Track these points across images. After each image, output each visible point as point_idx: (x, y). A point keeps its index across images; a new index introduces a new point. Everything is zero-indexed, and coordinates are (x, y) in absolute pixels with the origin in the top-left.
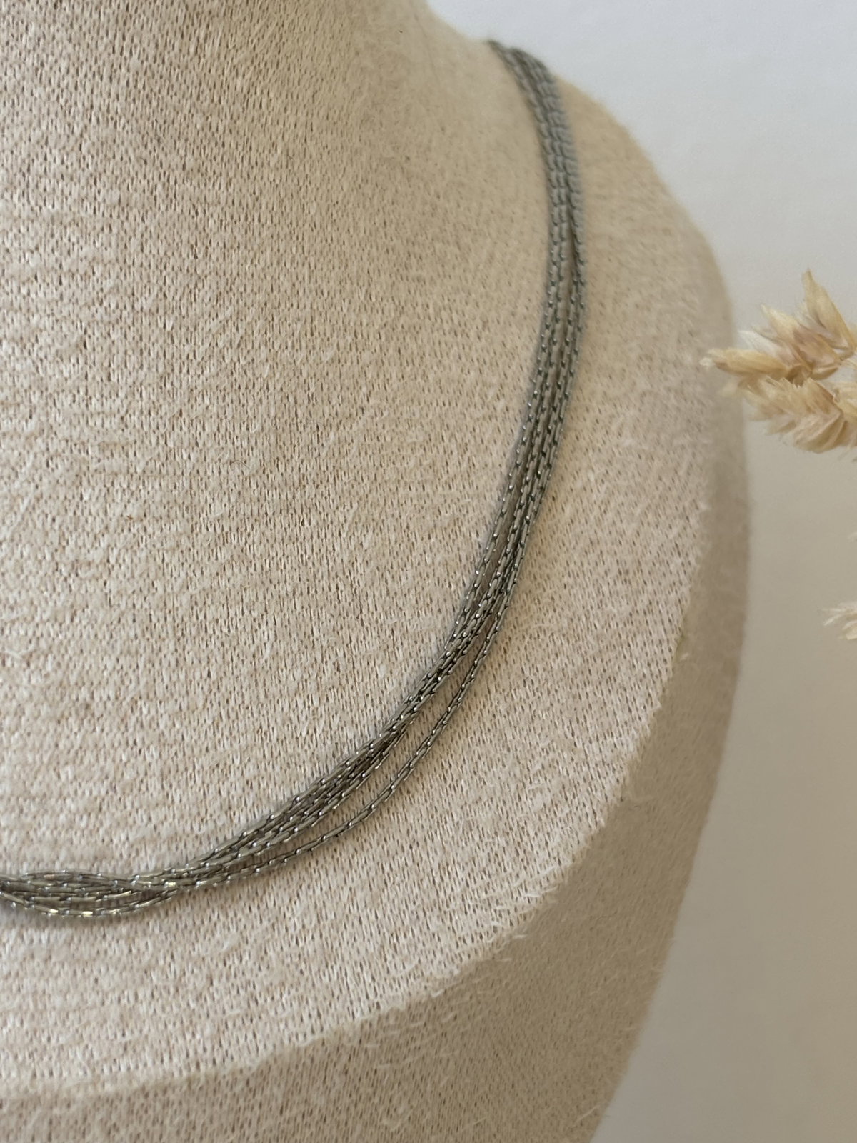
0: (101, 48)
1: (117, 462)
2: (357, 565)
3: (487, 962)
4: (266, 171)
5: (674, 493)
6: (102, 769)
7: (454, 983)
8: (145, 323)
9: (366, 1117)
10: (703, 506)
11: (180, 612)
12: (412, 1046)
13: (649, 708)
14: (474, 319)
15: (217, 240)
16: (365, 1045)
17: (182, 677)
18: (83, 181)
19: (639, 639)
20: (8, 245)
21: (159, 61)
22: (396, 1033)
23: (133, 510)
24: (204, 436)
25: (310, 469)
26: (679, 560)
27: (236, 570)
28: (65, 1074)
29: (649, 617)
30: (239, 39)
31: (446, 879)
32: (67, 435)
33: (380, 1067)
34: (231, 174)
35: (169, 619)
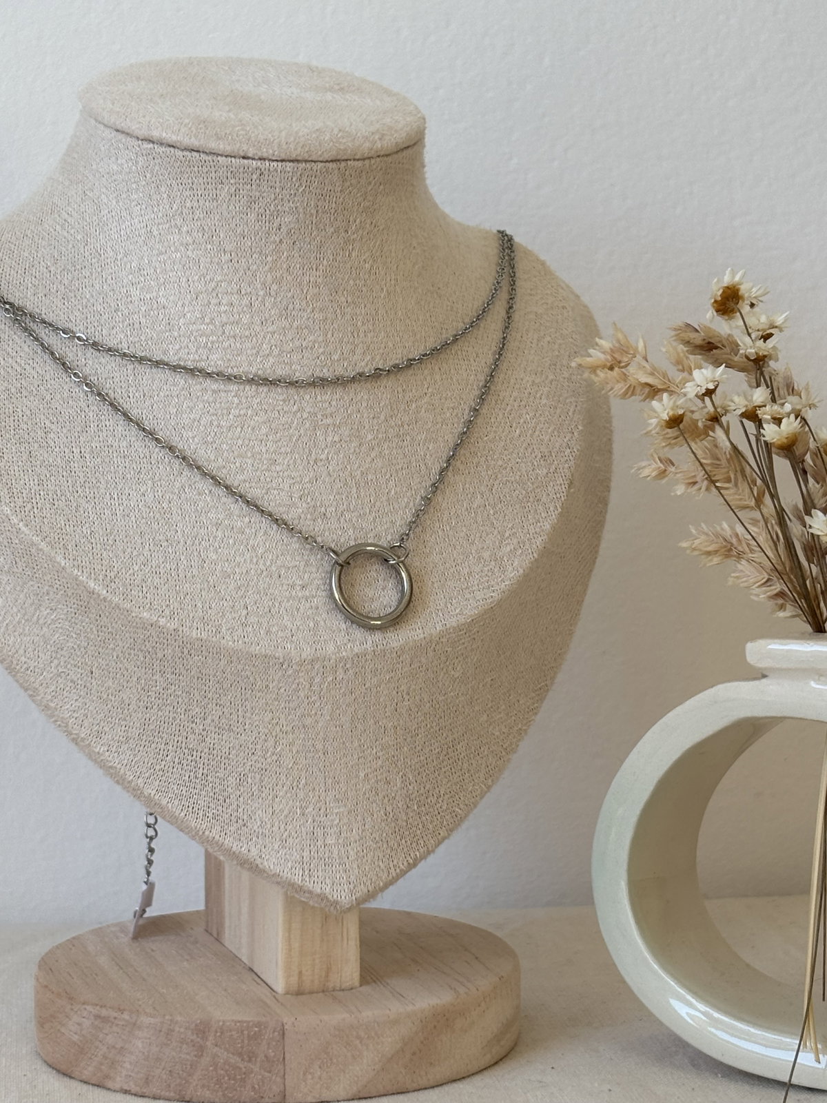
0: (312, 258)
1: (329, 421)
2: (427, 457)
3: (489, 609)
4: (380, 300)
5: (567, 422)
6: (332, 538)
7: (476, 617)
8: (336, 365)
9: (445, 670)
10: (580, 428)
11: (358, 478)
12: (461, 642)
13: (556, 511)
14: (472, 353)
15: (362, 329)
16: (441, 640)
17: (360, 503)
18: (308, 311)
19: (551, 483)
20: (281, 338)
21: (335, 261)
22: (454, 635)
23: (336, 439)
24: (362, 408)
25: (406, 419)
26: (569, 451)
27: (378, 460)
28: (327, 649)
29: (556, 474)
30: (365, 248)
31: (471, 578)
32: (309, 410)
33: (449, 650)
34: (366, 302)
35: (353, 480)
